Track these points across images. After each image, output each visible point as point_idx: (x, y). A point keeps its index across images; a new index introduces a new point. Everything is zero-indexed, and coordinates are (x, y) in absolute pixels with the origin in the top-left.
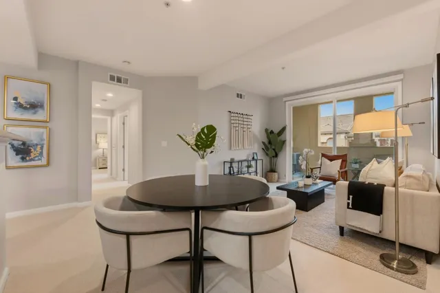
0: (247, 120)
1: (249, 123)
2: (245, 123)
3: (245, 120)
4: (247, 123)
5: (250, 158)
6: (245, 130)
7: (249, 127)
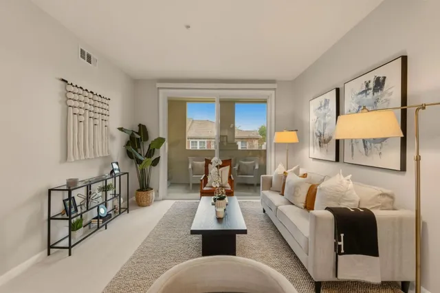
0: (101, 105)
1: (105, 112)
2: (98, 110)
3: (98, 104)
4: (101, 111)
5: (107, 173)
6: (97, 122)
7: (105, 117)
